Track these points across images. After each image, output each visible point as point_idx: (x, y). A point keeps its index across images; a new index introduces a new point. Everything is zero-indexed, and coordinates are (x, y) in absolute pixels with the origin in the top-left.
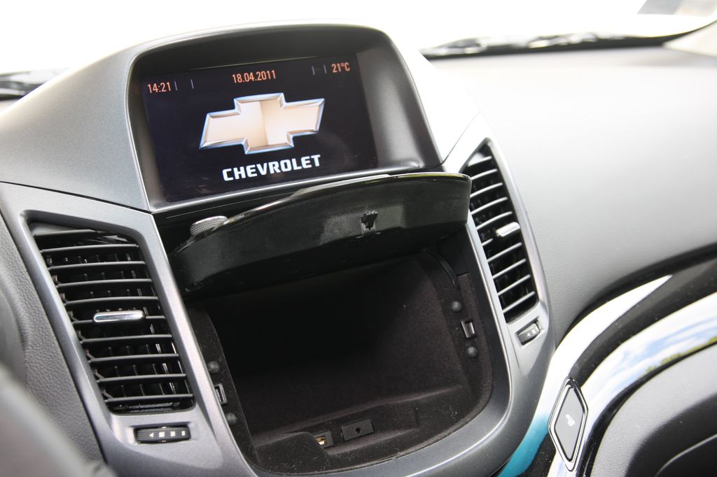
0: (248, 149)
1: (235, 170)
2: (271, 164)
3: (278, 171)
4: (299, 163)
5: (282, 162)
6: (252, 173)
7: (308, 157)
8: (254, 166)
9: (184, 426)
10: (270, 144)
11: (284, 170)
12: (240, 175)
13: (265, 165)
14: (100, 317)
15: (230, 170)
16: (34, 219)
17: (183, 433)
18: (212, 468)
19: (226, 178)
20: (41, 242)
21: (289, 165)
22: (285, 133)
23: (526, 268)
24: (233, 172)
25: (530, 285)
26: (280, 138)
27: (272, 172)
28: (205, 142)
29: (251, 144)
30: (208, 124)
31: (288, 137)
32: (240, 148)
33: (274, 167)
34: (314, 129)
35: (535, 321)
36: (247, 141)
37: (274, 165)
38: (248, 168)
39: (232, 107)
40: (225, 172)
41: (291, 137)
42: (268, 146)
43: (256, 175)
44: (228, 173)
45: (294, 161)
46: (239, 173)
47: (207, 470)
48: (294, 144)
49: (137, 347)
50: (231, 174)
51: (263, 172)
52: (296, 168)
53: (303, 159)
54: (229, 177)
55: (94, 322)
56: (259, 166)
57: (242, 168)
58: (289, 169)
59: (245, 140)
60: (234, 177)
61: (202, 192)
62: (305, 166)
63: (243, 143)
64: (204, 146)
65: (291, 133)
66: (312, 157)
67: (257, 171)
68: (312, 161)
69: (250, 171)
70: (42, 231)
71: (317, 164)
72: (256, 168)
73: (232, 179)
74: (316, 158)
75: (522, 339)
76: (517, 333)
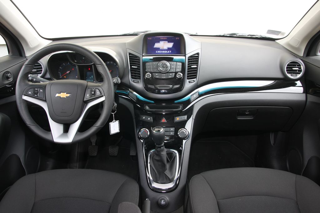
14: (132, 67)
16: (130, 54)
20: (130, 57)
21: (166, 52)
23: (196, 73)
25: (196, 75)
26: (166, 48)
29: (161, 48)
30: (155, 45)
32: (159, 48)
33: (164, 52)
34: (171, 47)
35: (194, 81)
39: (159, 42)
40: (156, 51)
46: (158, 52)
48: (168, 49)
49: (136, 71)
51: (162, 52)
53: (168, 51)
61: (152, 53)
69: (160, 52)
70: (130, 55)
74: (170, 51)
75: (189, 82)
76: (189, 81)
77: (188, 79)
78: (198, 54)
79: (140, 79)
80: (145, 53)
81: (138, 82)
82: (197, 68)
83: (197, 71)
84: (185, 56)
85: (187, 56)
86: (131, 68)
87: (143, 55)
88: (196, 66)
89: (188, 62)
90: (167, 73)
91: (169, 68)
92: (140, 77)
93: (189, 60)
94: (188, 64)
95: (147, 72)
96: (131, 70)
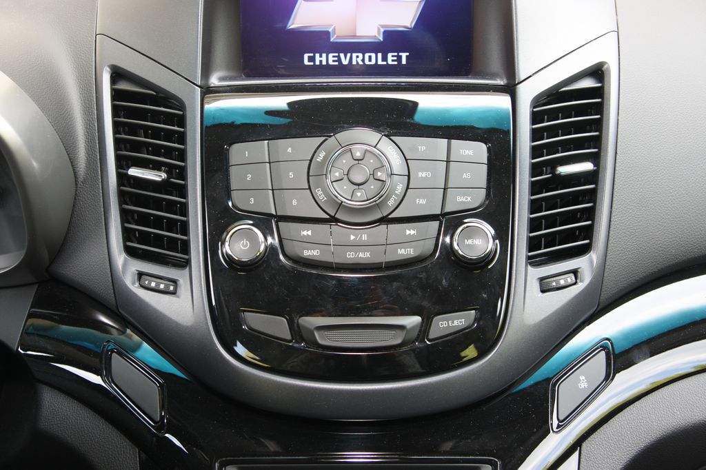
0: (335, 37)
1: (317, 55)
2: (354, 55)
3: (361, 63)
4: (385, 59)
5: (367, 55)
6: (334, 61)
7: (396, 54)
8: (337, 54)
9: (175, 282)
10: (358, 34)
11: (367, 62)
12: (321, 61)
13: (349, 55)
14: (133, 172)
15: (312, 55)
16: (118, 74)
17: (172, 288)
18: (185, 324)
19: (306, 62)
20: (117, 95)
21: (374, 59)
22: (377, 25)
23: (590, 214)
24: (314, 57)
25: (588, 232)
26: (370, 30)
27: (354, 62)
28: (293, 24)
29: (338, 33)
30: (299, 6)
31: (379, 30)
32: (327, 34)
33: (357, 59)
34: (409, 25)
35: (575, 272)
36: (335, 28)
37: (357, 57)
38: (331, 55)
40: (306, 56)
41: (382, 30)
42: (355, 36)
43: (337, 63)
44: (309, 57)
45: (380, 55)
46: (321, 59)
47: (180, 325)
48: (384, 38)
50: (312, 59)
51: (345, 62)
52: (380, 62)
53: (390, 55)
54: (309, 61)
55: (127, 174)
56: (342, 55)
57: (324, 55)
58: (373, 62)
59: (333, 27)
60: (314, 62)
61: (279, 72)
62: (390, 62)
63: (330, 30)
64: (290, 27)
65: (383, 26)
66: (400, 54)
67: (339, 60)
68: (399, 58)
69: (331, 59)
70: (123, 86)
71: (404, 62)
72: (339, 57)
73: (312, 63)
74: (404, 55)
75: (545, 286)
76: (541, 280)
77: (533, 261)
78: (598, 72)
79: (185, 264)
80: (228, 68)
81: (171, 289)
82: (593, 177)
83: (592, 196)
84: (510, 89)
85: (528, 92)
86: (123, 178)
87: (214, 81)
88: (587, 166)
89: (536, 134)
90: (385, 220)
91: (400, 189)
92: (185, 247)
93: (536, 117)
94: (536, 152)
95: (234, 216)
96: (123, 197)
